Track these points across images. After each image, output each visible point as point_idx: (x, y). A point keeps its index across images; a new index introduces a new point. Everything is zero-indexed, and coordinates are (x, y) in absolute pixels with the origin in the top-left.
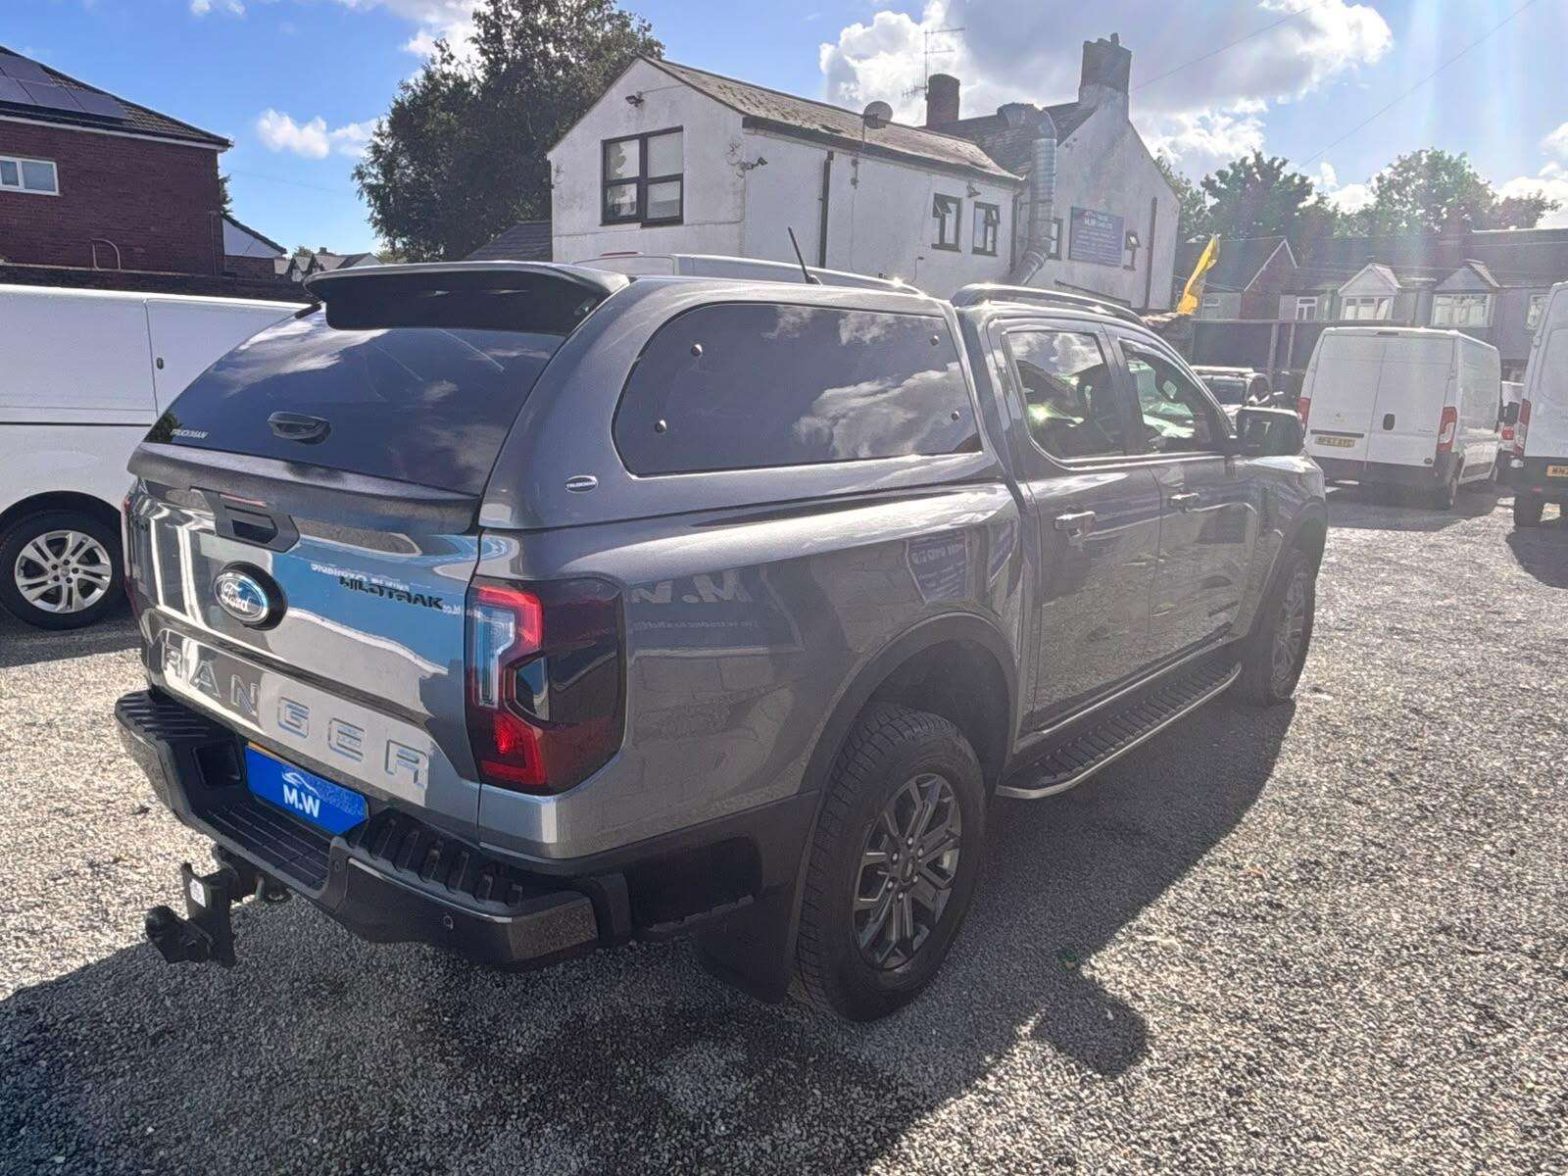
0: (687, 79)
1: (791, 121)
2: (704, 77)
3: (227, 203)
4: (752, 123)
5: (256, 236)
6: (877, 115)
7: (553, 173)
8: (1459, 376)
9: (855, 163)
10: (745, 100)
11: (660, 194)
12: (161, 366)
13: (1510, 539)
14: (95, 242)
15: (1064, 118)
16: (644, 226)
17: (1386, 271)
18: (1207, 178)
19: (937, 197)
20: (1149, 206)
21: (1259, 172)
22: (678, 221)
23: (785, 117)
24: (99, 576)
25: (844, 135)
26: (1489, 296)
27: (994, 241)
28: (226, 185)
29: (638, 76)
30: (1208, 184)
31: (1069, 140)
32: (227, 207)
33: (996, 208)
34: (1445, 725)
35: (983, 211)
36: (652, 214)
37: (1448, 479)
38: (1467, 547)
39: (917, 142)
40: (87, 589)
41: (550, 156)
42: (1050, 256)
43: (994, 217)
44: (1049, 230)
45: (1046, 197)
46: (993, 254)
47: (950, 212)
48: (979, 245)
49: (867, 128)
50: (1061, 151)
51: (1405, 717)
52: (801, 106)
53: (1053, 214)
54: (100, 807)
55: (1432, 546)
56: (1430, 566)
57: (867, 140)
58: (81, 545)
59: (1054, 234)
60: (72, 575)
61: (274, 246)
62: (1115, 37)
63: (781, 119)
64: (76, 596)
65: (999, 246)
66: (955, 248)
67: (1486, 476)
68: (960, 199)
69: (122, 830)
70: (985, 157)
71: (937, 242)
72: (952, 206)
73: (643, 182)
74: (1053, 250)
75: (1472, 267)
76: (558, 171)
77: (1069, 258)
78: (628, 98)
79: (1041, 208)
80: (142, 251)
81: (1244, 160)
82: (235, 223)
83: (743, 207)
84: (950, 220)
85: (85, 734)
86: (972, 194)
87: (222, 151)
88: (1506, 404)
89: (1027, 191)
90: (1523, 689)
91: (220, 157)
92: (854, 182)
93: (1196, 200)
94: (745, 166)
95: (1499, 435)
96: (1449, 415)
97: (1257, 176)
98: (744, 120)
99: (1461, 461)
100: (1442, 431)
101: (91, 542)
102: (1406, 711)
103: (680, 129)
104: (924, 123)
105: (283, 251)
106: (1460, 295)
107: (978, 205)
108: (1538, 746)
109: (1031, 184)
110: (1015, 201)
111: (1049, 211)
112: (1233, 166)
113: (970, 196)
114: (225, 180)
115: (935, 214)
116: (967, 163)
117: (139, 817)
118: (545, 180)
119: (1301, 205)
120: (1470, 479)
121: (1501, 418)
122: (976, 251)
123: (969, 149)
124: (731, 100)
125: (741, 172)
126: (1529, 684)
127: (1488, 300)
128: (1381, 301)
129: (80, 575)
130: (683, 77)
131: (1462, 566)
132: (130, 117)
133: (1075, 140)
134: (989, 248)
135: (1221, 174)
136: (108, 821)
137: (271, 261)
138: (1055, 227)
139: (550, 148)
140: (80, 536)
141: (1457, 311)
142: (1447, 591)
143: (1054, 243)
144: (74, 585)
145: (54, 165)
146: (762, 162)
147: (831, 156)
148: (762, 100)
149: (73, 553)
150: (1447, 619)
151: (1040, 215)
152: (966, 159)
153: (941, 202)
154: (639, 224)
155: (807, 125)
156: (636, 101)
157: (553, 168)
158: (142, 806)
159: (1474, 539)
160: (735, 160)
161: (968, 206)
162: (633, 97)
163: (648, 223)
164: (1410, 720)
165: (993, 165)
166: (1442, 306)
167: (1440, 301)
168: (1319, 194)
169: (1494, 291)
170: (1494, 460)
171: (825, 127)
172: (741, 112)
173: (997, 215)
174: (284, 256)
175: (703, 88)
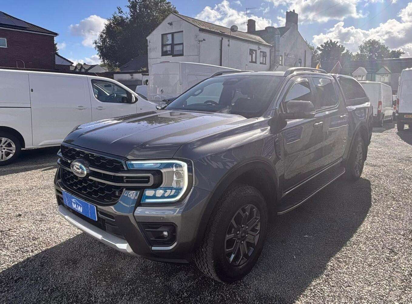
0: (184, 19)
1: (212, 30)
2: (189, 18)
3: (57, 50)
4: (201, 30)
5: (65, 59)
6: (234, 29)
7: (148, 43)
8: (382, 93)
9: (229, 41)
10: (199, 24)
11: (177, 48)
12: (32, 91)
14: (17, 60)
15: (282, 30)
16: (173, 56)
17: (364, 69)
19: (250, 50)
20: (304, 52)
21: (331, 45)
22: (182, 55)
24: (12, 150)
25: (225, 33)
26: (389, 75)
27: (265, 61)
28: (56, 45)
29: (171, 18)
30: (319, 48)
31: (283, 36)
32: (57, 52)
33: (266, 52)
34: (381, 179)
35: (262, 53)
36: (175, 53)
38: (386, 136)
39: (245, 36)
40: (7, 154)
41: (147, 38)
42: (280, 65)
44: (279, 58)
45: (278, 50)
46: (265, 64)
47: (254, 53)
49: (231, 32)
50: (281, 39)
51: (371, 177)
52: (214, 26)
53: (280, 54)
54: (6, 215)
55: (377, 135)
56: (377, 140)
57: (231, 35)
58: (6, 141)
59: (281, 60)
60: (3, 150)
61: (70, 62)
62: (294, 10)
63: (209, 29)
64: (4, 156)
65: (267, 61)
66: (255, 62)
67: (390, 118)
68: (256, 50)
69: (12, 221)
70: (262, 40)
71: (251, 61)
72: (254, 52)
73: (173, 45)
74: (280, 63)
75: (384, 68)
76: (149, 42)
77: (285, 65)
78: (168, 23)
79: (277, 52)
80: (31, 63)
81: (327, 42)
82: (59, 56)
83: (199, 51)
84: (254, 55)
85: (3, 195)
86: (259, 49)
87: (55, 36)
88: (394, 100)
89: (273, 49)
90: (400, 169)
91: (55, 38)
92: (229, 45)
93: (316, 52)
94: (200, 41)
95: (393, 108)
96: (380, 103)
98: (199, 29)
99: (384, 114)
100: (378, 107)
101: (9, 141)
103: (182, 31)
104: (247, 31)
105: (73, 63)
106: (382, 75)
107: (261, 52)
108: (404, 183)
109: (274, 47)
110: (270, 51)
112: (325, 43)
113: (259, 50)
114: (56, 44)
115: (250, 54)
116: (258, 41)
117: (18, 217)
118: (146, 44)
119: (342, 53)
120: (386, 119)
121: (393, 104)
122: (261, 63)
123: (258, 38)
124: (196, 24)
125: (199, 43)
126: (401, 168)
128: (363, 76)
129: (6, 150)
130: (183, 18)
131: (385, 140)
132: (28, 27)
133: (285, 36)
135: (322, 46)
136: (8, 219)
137: (69, 66)
138: (281, 57)
139: (147, 36)
140: (6, 139)
141: (382, 78)
142: (381, 146)
143: (281, 62)
144: (3, 153)
145: (6, 39)
146: (204, 40)
147: (222, 39)
148: (204, 24)
149: (4, 144)
150: (381, 153)
151: (277, 54)
152: (257, 40)
153: (251, 52)
155: (216, 31)
156: (171, 24)
157: (148, 41)
158: (19, 214)
160: (197, 39)
161: (258, 52)
162: (170, 23)
165: (265, 42)
166: (378, 77)
167: (377, 76)
168: (347, 50)
169: (390, 73)
170: (392, 115)
171: (221, 32)
172: (199, 27)
173: (266, 54)
174: (73, 65)
175: (189, 21)
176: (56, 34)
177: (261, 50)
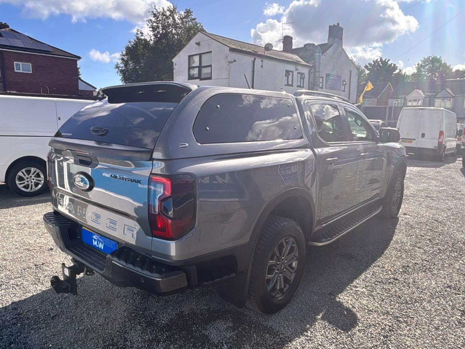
0: (213, 38)
1: (243, 49)
2: (218, 37)
3: (80, 75)
4: (232, 50)
5: (88, 84)
6: (268, 47)
7: (174, 65)
8: (444, 121)
9: (262, 61)
10: (230, 43)
11: (205, 71)
12: (59, 119)
13: (461, 170)
14: (41, 86)
15: (324, 48)
16: (200, 80)
17: (421, 92)
18: (366, 65)
19: (286, 71)
20: (349, 73)
21: (381, 63)
22: (210, 78)
23: (242, 48)
24: (40, 181)
25: (258, 53)
26: (452, 99)
27: (303, 83)
28: (79, 70)
29: (199, 37)
30: (366, 67)
31: (325, 54)
33: (304, 74)
34: (445, 225)
35: (300, 75)
36: (203, 77)
37: (442, 152)
38: (449, 172)
39: (280, 55)
40: (37, 185)
41: (173, 60)
42: (320, 88)
43: (303, 77)
45: (318, 70)
46: (303, 87)
47: (290, 75)
48: (299, 84)
49: (265, 51)
50: (323, 57)
51: (433, 222)
52: (246, 45)
53: (320, 75)
54: (38, 248)
55: (438, 172)
56: (437, 178)
57: (265, 54)
58: (35, 172)
59: (321, 81)
60: (32, 181)
61: (93, 87)
62: (338, 24)
63: (240, 49)
64: (33, 187)
65: (304, 85)
66: (292, 85)
67: (453, 151)
68: (293, 71)
69: (45, 255)
70: (300, 59)
71: (286, 84)
72: (291, 73)
73: (200, 67)
74: (321, 86)
75: (446, 90)
76: (175, 65)
77: (326, 88)
78: (196, 43)
79: (317, 74)
80: (55, 89)
81: (377, 60)
82: (82, 81)
83: (229, 74)
84: (290, 77)
85: (35, 227)
86: (297, 70)
88: (458, 130)
89: (313, 69)
91: (78, 61)
92: (262, 66)
93: (363, 71)
94: (231, 62)
95: (457, 139)
96: (441, 133)
97: (381, 64)
98: (230, 49)
99: (446, 147)
100: (439, 138)
101: (38, 171)
102: (433, 221)
103: (211, 52)
104: (282, 50)
105: (96, 88)
106: (443, 99)
107: (298, 73)
109: (314, 67)
110: (309, 71)
111: (319, 75)
112: (374, 61)
113: (296, 70)
114: (79, 68)
115: (286, 76)
116: (295, 61)
117: (50, 251)
118: (172, 67)
119: (394, 73)
120: (448, 152)
121: (457, 134)
122: (298, 86)
123: (296, 57)
124: (226, 43)
125: (229, 64)
127: (451, 100)
128: (419, 100)
129: (35, 181)
130: (212, 37)
131: (447, 178)
132: (52, 51)
133: (327, 54)
134: (302, 85)
135: (370, 64)
136: (41, 252)
137: (92, 91)
138: (321, 79)
139: (173, 57)
140: (35, 169)
141: (442, 104)
142: (443, 185)
143: (321, 84)
144: (33, 183)
145: (31, 64)
146: (235, 61)
147: (255, 59)
148: (235, 43)
149: (33, 174)
150: (444, 193)
151: (317, 76)
152: (295, 60)
153: (288, 72)
154: (199, 80)
155: (248, 50)
156: (198, 44)
158: (51, 248)
159: (450, 170)
160: (227, 61)
161: (295, 73)
162: (197, 43)
163: (201, 79)
164: (434, 223)
165: (303, 61)
166: (438, 102)
167: (437, 100)
168: (400, 69)
169: (453, 97)
170: (455, 146)
171: (253, 51)
172: (229, 47)
173: (304, 76)
174: (96, 90)
175: (218, 40)
176: (79, 58)
177: (298, 71)
